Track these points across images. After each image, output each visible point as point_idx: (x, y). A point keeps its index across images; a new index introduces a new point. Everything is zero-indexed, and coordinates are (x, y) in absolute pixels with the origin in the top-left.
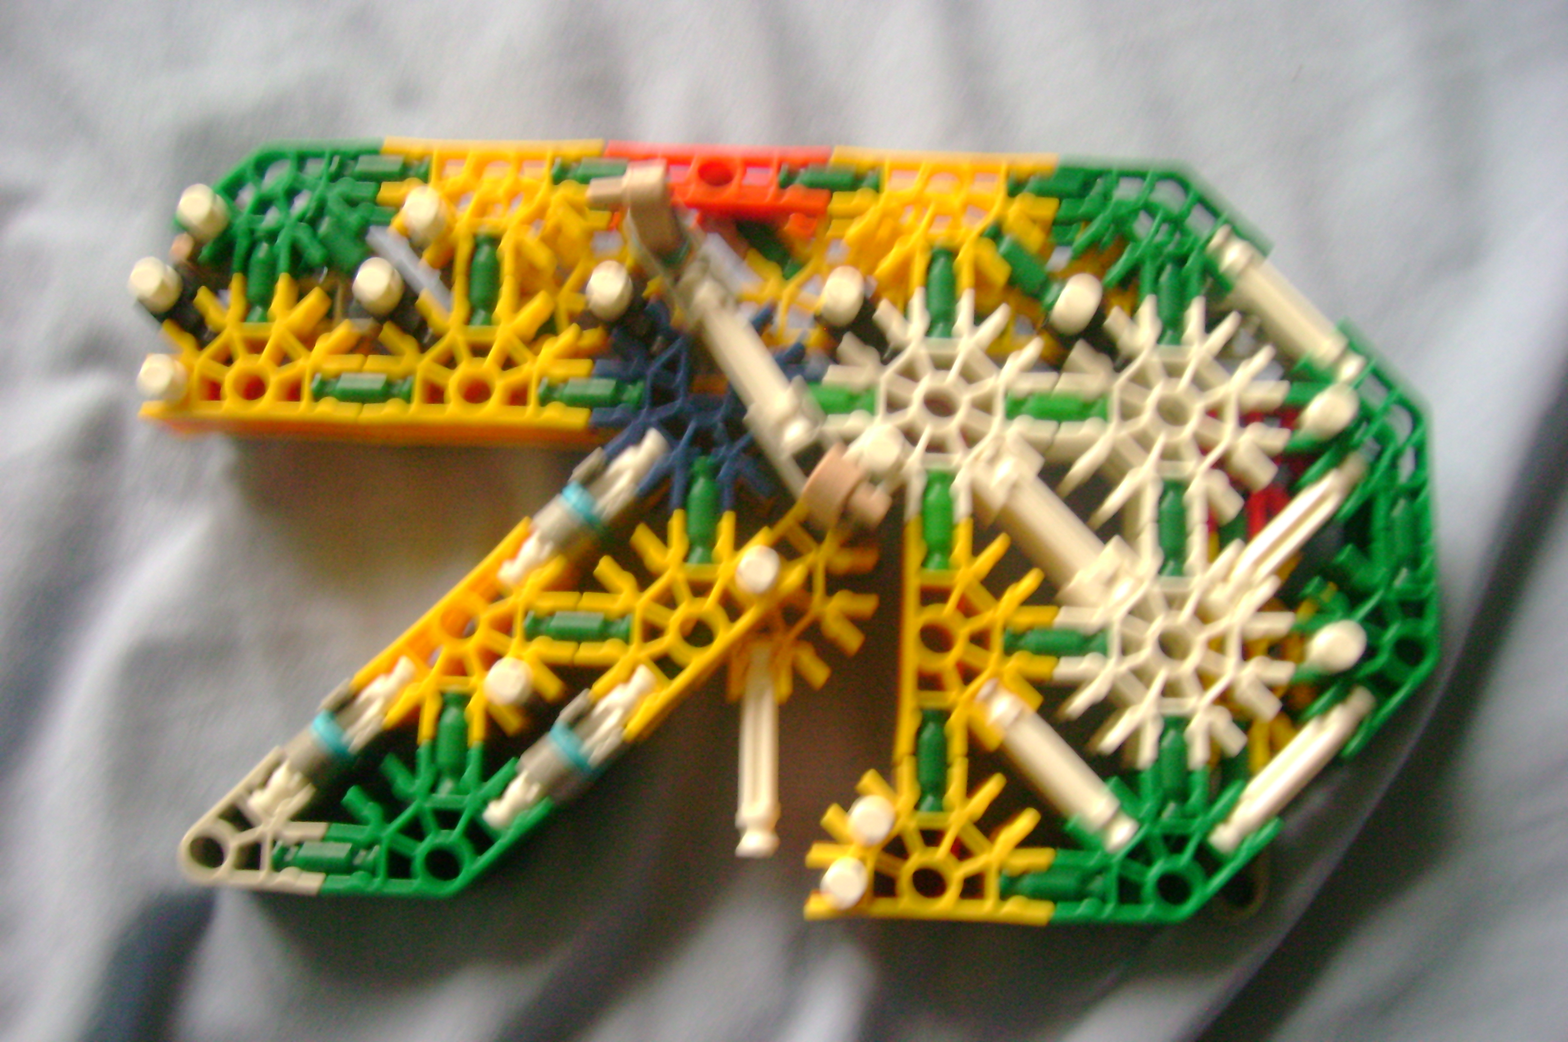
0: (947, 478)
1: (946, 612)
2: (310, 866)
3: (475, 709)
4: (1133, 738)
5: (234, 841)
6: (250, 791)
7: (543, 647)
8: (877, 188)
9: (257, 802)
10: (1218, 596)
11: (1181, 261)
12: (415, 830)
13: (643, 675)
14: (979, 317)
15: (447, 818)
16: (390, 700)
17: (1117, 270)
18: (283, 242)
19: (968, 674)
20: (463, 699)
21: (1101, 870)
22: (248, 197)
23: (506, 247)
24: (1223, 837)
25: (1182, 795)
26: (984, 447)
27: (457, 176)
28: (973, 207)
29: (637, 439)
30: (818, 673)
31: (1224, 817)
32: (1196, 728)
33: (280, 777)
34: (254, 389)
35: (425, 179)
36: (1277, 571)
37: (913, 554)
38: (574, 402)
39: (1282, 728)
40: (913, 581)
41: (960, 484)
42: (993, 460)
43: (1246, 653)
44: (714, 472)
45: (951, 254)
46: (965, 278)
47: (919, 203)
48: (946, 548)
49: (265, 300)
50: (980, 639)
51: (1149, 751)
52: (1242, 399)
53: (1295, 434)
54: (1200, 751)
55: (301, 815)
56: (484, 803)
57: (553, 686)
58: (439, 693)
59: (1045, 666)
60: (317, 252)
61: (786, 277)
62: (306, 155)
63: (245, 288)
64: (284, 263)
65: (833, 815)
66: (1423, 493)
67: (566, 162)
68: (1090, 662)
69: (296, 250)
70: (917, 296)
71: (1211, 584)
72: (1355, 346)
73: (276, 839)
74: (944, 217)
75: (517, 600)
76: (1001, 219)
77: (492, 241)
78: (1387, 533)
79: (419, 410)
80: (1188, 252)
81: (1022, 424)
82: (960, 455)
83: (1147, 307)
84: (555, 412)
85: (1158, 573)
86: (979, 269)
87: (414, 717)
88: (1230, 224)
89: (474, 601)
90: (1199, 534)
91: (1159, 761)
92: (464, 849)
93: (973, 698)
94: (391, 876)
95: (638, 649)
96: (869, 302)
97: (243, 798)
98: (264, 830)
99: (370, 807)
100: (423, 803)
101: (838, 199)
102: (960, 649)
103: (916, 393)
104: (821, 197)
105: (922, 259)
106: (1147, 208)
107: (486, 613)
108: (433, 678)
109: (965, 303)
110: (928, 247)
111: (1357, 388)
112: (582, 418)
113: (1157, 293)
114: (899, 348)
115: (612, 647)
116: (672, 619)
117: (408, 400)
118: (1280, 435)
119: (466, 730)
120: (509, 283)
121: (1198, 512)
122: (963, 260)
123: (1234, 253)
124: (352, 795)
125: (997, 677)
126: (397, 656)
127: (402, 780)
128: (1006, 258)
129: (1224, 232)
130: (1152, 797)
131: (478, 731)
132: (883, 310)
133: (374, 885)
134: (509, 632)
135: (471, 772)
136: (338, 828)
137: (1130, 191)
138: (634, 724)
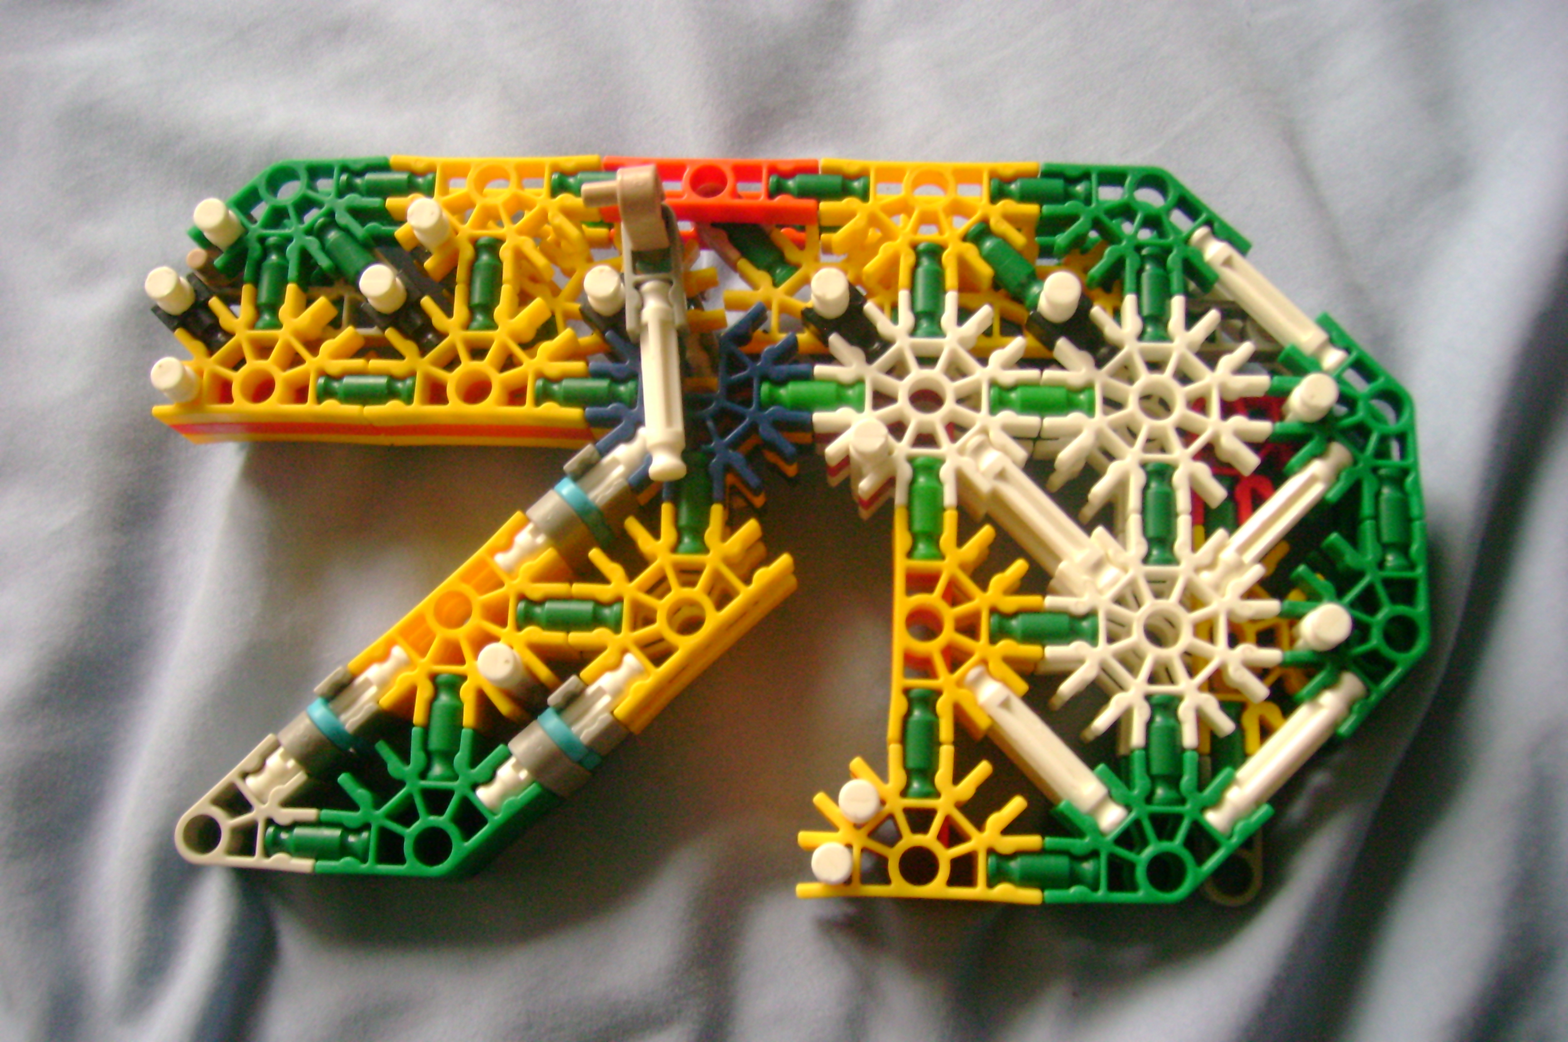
0: (932, 468)
1: (933, 599)
2: (301, 850)
3: (467, 694)
4: (1125, 718)
5: (227, 823)
6: (245, 775)
7: (533, 633)
8: (864, 196)
9: (252, 785)
10: (1206, 578)
11: (1160, 258)
12: (406, 815)
13: (632, 660)
14: (964, 314)
15: (437, 800)
16: (384, 684)
17: (1097, 270)
18: (292, 251)
19: (955, 658)
20: (454, 684)
21: (1094, 854)
22: (261, 212)
23: (505, 253)
24: (1214, 818)
25: (1173, 780)
26: (970, 439)
27: (459, 189)
28: (958, 209)
29: (629, 435)
31: (1216, 803)
32: (1186, 712)
33: (274, 761)
34: (262, 389)
35: (429, 192)
36: (1266, 557)
37: (901, 539)
38: (569, 399)
39: (1273, 713)
40: (901, 565)
41: (946, 473)
42: (978, 450)
43: (1234, 639)
45: (935, 252)
46: (951, 278)
47: (904, 208)
48: (933, 537)
49: (274, 307)
50: (968, 626)
51: (1137, 737)
52: (1223, 389)
53: (1278, 424)
54: (1189, 737)
55: (293, 801)
56: (475, 787)
57: (543, 672)
58: (433, 677)
59: (1031, 650)
60: (324, 262)
61: (776, 284)
62: (316, 172)
63: (256, 296)
64: (293, 272)
65: (820, 799)
66: (1409, 480)
67: (565, 174)
68: (1076, 648)
69: (305, 258)
70: (903, 297)
71: (1198, 570)
72: (1335, 338)
73: (270, 822)
74: (928, 219)
75: (510, 588)
76: (985, 221)
77: (494, 246)
78: (1376, 517)
79: (419, 408)
80: (1167, 251)
81: (1007, 416)
82: (946, 447)
83: (1129, 301)
84: (551, 409)
85: (1146, 560)
86: (963, 266)
87: (408, 700)
88: (1209, 223)
89: (468, 590)
90: (1183, 524)
91: (1147, 747)
92: (454, 832)
93: (960, 683)
94: (381, 859)
95: (627, 635)
96: (856, 299)
97: (240, 784)
98: (258, 814)
99: (360, 794)
100: (412, 787)
101: (825, 206)
102: (948, 634)
103: (902, 388)
104: (809, 203)
105: (906, 262)
106: (1126, 212)
107: (480, 600)
108: (426, 664)
109: (951, 300)
110: (914, 246)
111: (1339, 380)
112: (574, 413)
113: (1138, 292)
114: (886, 344)
115: (598, 635)
116: (662, 606)
117: (409, 400)
118: (1263, 427)
119: (456, 712)
120: (506, 291)
121: (1183, 502)
122: (948, 258)
123: (1215, 251)
124: (344, 779)
125: (984, 662)
126: (391, 644)
127: (394, 766)
128: (987, 258)
129: (1201, 232)
130: (1140, 782)
131: (469, 717)
132: (870, 307)
133: (365, 867)
134: (501, 621)
135: (461, 757)
136: (328, 814)
137: (1110, 195)
138: (621, 710)
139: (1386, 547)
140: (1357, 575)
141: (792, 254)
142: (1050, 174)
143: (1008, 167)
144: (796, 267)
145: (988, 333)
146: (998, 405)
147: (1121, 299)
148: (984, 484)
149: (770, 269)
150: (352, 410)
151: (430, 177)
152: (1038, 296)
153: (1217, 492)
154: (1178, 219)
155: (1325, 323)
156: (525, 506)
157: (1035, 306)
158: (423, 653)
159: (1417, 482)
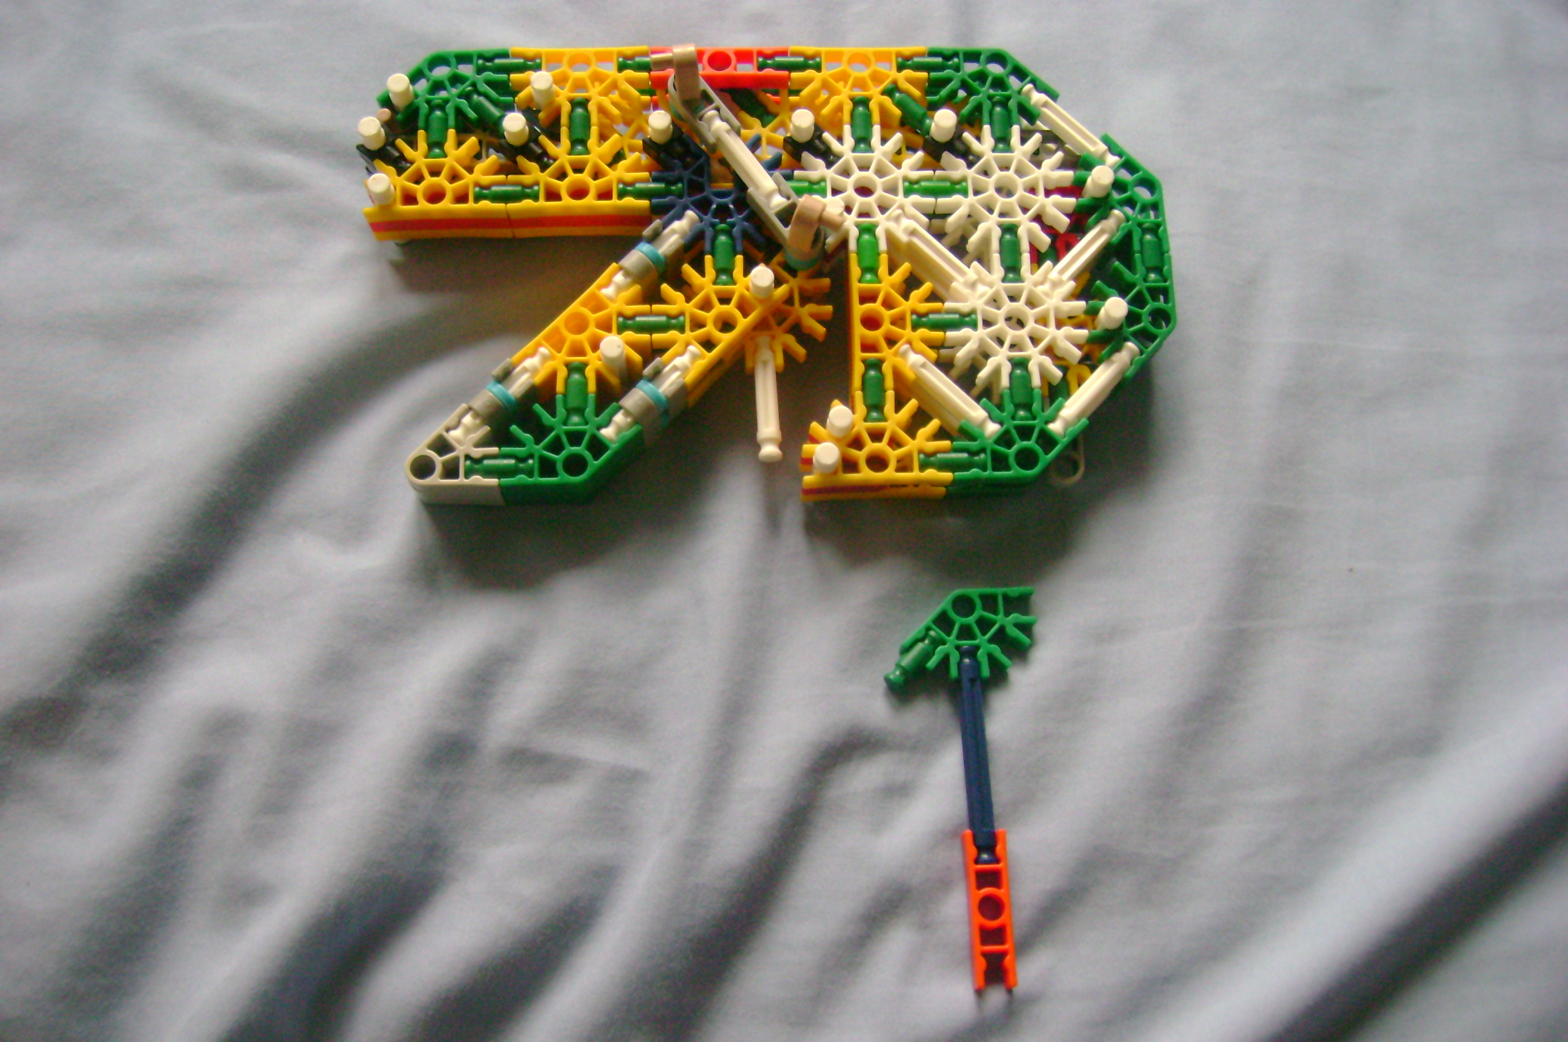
0: (869, 230)
1: (876, 307)
2: (488, 473)
3: (590, 373)
4: (997, 372)
5: (439, 460)
6: (448, 430)
7: (629, 335)
9: (453, 435)
10: (1040, 290)
11: (1004, 103)
12: (556, 447)
13: (695, 348)
15: (575, 438)
16: (535, 370)
17: (966, 110)
18: (450, 108)
19: (891, 341)
20: (581, 368)
21: (983, 450)
23: (592, 107)
24: (1055, 427)
25: (1027, 406)
26: (893, 211)
27: (558, 68)
28: (876, 78)
29: (679, 217)
30: (800, 351)
31: (1052, 420)
32: (1033, 367)
33: (468, 419)
34: (435, 196)
35: (540, 68)
36: (1076, 278)
37: (855, 271)
38: (640, 195)
39: (1085, 371)
40: (856, 287)
41: (880, 232)
42: (897, 219)
43: (1059, 325)
44: (729, 233)
45: (864, 102)
46: (876, 117)
47: (843, 77)
48: (873, 270)
49: (440, 145)
50: (898, 321)
51: (1005, 381)
52: (1046, 179)
53: (1080, 199)
54: (1036, 381)
55: (480, 444)
56: (599, 428)
57: (637, 358)
58: (567, 365)
59: (938, 334)
60: (472, 115)
61: (764, 125)
62: (463, 59)
63: (427, 139)
64: (452, 121)
65: (815, 425)
66: (1161, 228)
67: (627, 58)
68: (965, 332)
69: (459, 112)
70: (847, 129)
71: (1036, 284)
72: (1112, 148)
73: (468, 457)
74: (860, 84)
75: (613, 308)
76: (895, 83)
77: (584, 103)
78: (1141, 252)
79: (542, 203)
80: (1008, 98)
81: (915, 198)
82: (878, 217)
83: (986, 128)
84: (629, 201)
85: (1004, 280)
86: (883, 111)
87: (552, 377)
88: (1033, 82)
89: (586, 311)
90: (1026, 257)
91: (1011, 388)
92: (588, 455)
93: (896, 354)
94: (543, 474)
95: (689, 334)
96: (818, 130)
97: (445, 434)
98: (460, 451)
99: (527, 437)
100: (560, 430)
101: (795, 75)
102: (886, 326)
103: (850, 183)
104: (785, 73)
105: (848, 107)
106: (981, 77)
107: (593, 317)
108: (563, 356)
109: (877, 129)
110: (852, 99)
111: (1116, 171)
112: (645, 203)
113: (991, 124)
114: (838, 157)
115: (673, 334)
116: (709, 316)
117: (536, 198)
118: (1071, 201)
119: (585, 384)
120: (594, 130)
121: (1025, 246)
122: (873, 105)
123: (1037, 98)
124: (514, 428)
125: (909, 342)
126: (539, 345)
127: (546, 417)
128: (899, 104)
129: (1030, 86)
130: (1009, 407)
131: (592, 386)
132: (827, 136)
133: (530, 480)
134: (608, 329)
135: (589, 410)
136: (506, 449)
137: (971, 68)
138: (690, 378)
139: (1149, 270)
140: (1132, 286)
141: (773, 108)
142: (932, 54)
143: (907, 50)
144: (775, 115)
145: (899, 152)
146: (907, 193)
147: (981, 129)
148: (904, 238)
149: (760, 117)
150: (500, 206)
151: (538, 61)
152: (930, 126)
153: (1046, 240)
154: (1013, 82)
155: (1106, 140)
156: (617, 259)
157: (928, 132)
158: (559, 351)
159: (1165, 231)
